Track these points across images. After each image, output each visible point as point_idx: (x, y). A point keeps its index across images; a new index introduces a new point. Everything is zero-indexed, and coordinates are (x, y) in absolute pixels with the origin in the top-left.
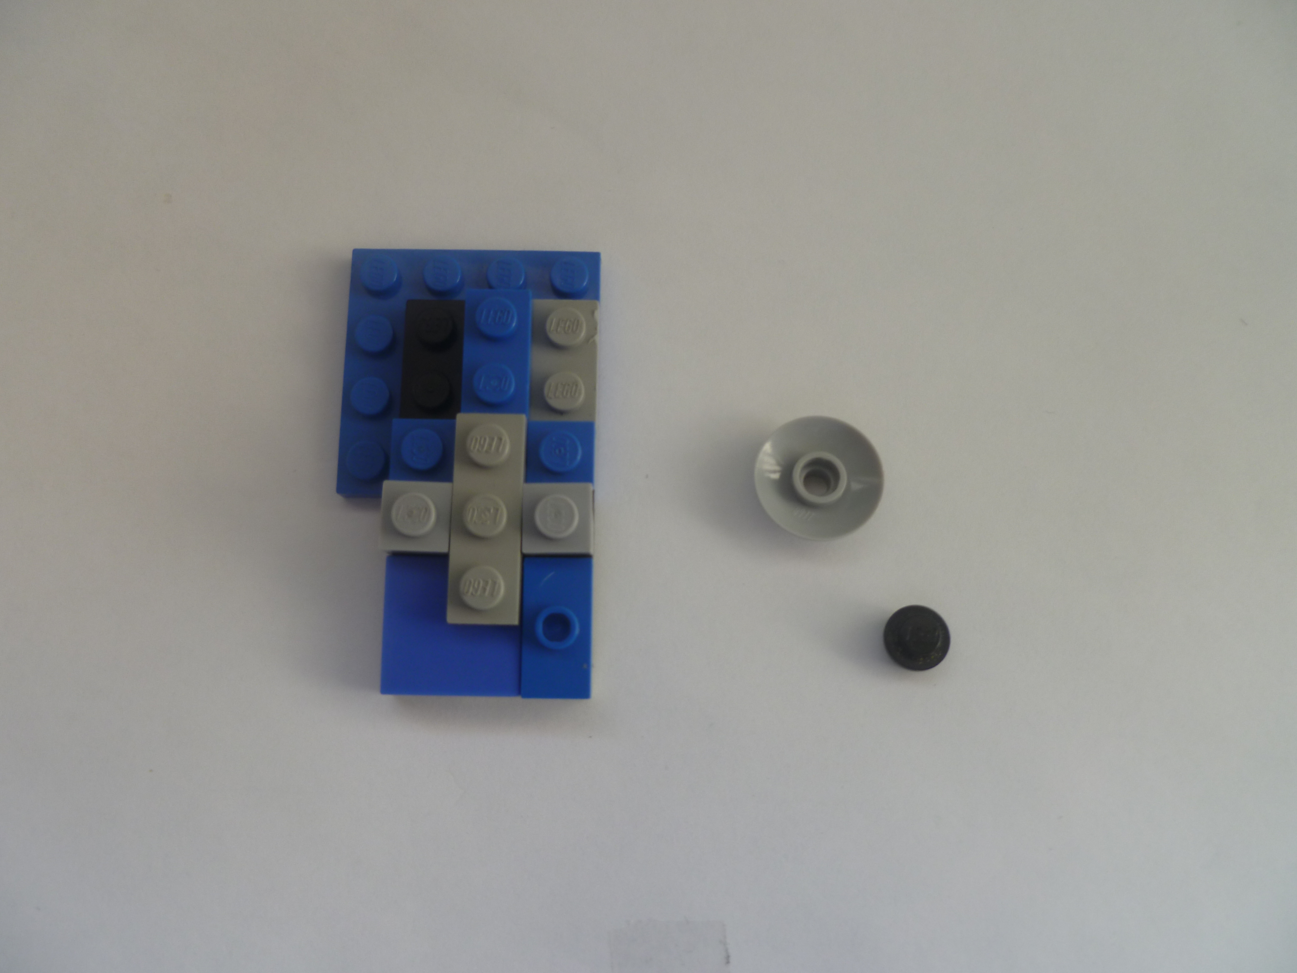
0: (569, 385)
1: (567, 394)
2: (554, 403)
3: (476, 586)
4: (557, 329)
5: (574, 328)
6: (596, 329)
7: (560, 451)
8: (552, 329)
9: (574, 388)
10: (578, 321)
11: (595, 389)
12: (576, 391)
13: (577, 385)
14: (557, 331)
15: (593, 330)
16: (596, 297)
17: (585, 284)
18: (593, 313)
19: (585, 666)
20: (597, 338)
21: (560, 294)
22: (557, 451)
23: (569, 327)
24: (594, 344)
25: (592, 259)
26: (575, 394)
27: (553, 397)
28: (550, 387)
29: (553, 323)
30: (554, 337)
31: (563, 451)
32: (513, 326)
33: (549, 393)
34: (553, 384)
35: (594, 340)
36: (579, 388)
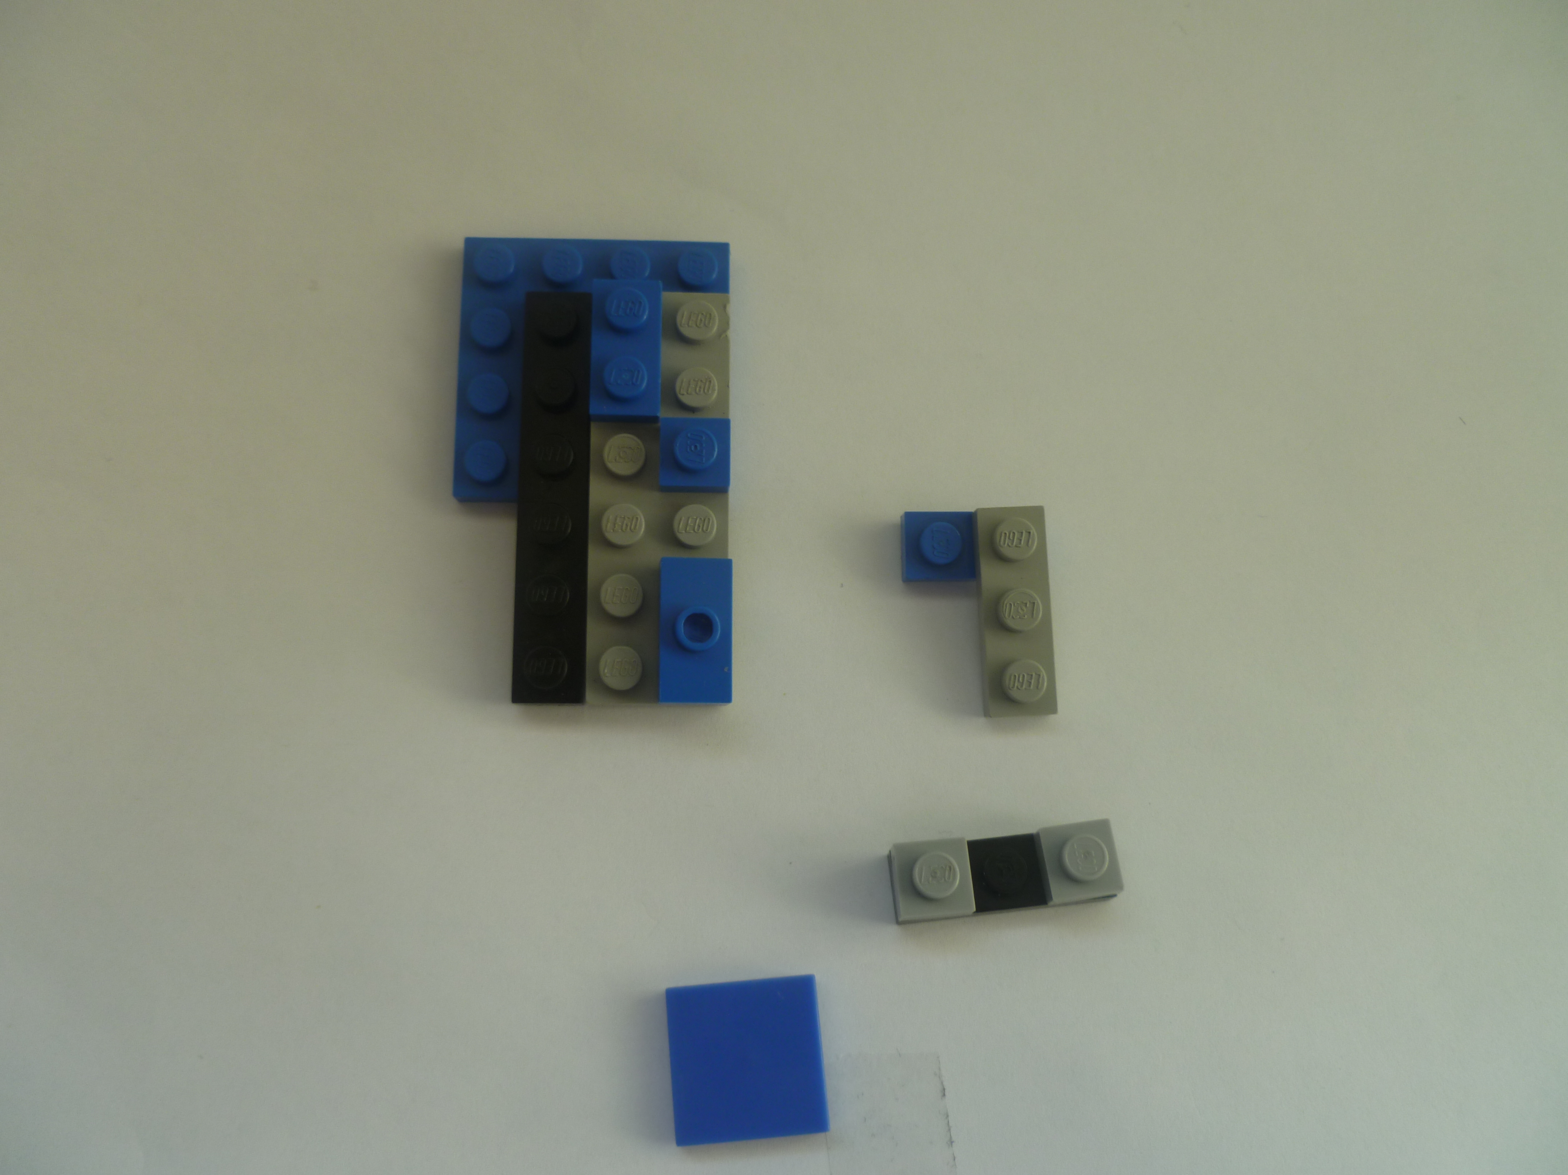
0: (701, 381)
1: (700, 391)
2: (686, 399)
3: (1021, 679)
4: (690, 322)
5: (706, 322)
6: (728, 323)
7: (696, 447)
8: (683, 321)
9: (707, 384)
10: (710, 314)
11: (728, 386)
12: (709, 388)
13: (710, 381)
14: (688, 325)
15: (725, 325)
16: (721, 285)
17: (714, 276)
18: (725, 307)
19: (726, 670)
20: (732, 334)
21: (687, 287)
22: (693, 448)
23: (701, 320)
24: (726, 341)
25: (721, 250)
26: (708, 391)
27: (685, 393)
28: (682, 382)
29: (685, 315)
30: (686, 331)
31: (699, 448)
32: (645, 317)
33: (682, 390)
34: (684, 380)
35: (726, 336)
36: (712, 384)
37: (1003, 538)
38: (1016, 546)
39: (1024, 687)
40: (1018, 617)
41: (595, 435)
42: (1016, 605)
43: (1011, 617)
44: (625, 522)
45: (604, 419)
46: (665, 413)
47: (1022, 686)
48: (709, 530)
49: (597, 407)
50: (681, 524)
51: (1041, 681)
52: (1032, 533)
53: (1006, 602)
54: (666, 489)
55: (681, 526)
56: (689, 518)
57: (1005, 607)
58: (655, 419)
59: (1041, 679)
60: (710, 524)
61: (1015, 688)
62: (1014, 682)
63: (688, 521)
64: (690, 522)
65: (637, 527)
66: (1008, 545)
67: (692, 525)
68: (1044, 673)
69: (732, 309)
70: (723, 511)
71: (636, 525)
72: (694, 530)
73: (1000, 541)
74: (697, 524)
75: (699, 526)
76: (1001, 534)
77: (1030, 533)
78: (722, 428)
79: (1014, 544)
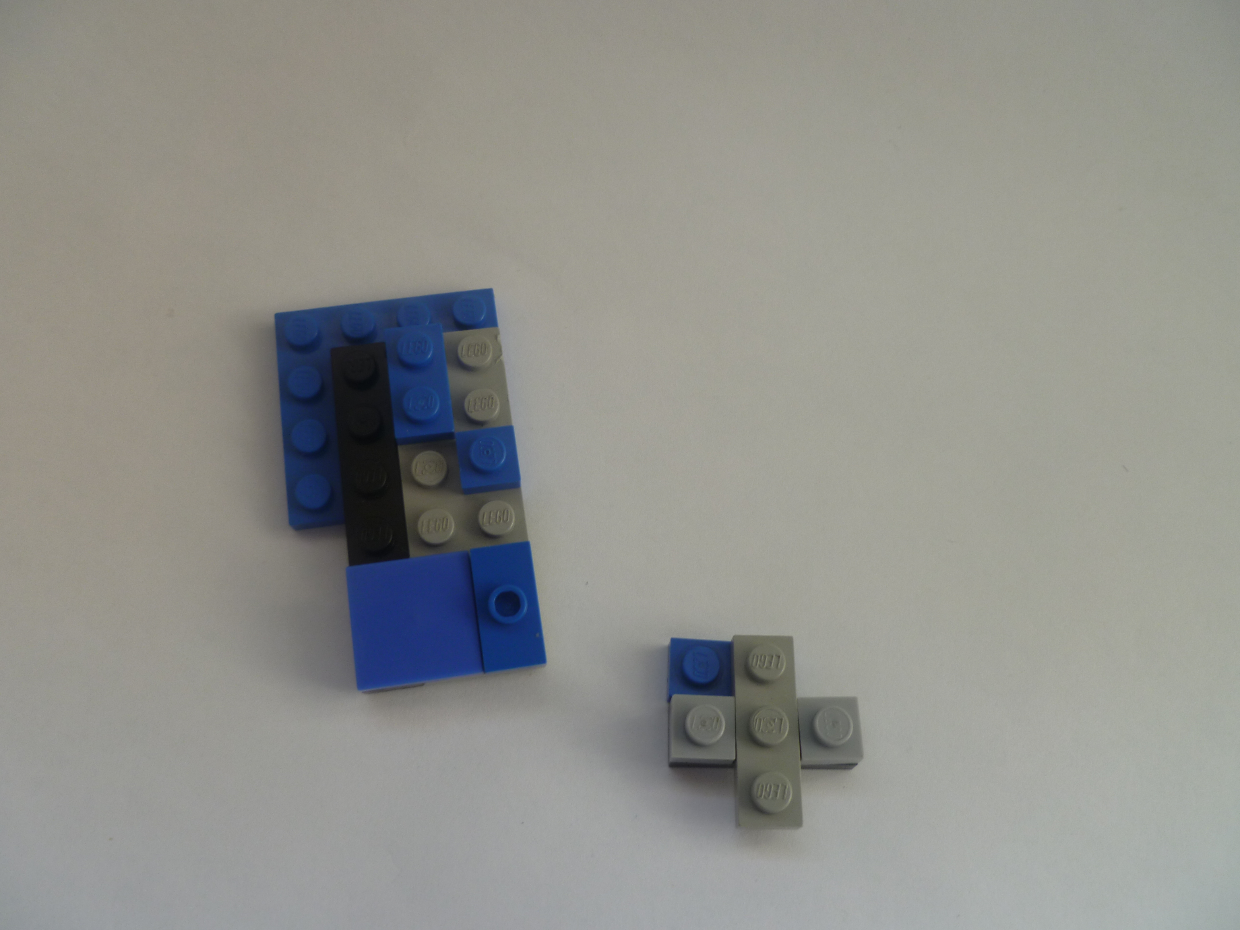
0: (485, 399)
1: (485, 408)
2: (474, 416)
3: (768, 789)
4: (468, 352)
5: (483, 351)
6: (500, 350)
7: (488, 452)
8: (464, 354)
9: (490, 401)
10: (485, 344)
11: (508, 400)
12: (492, 404)
13: (492, 398)
14: (468, 355)
15: (499, 352)
16: (491, 321)
17: (484, 315)
18: (496, 337)
19: (538, 635)
20: (505, 358)
21: (461, 326)
22: (485, 452)
23: (478, 350)
24: (501, 364)
25: (487, 295)
26: (492, 406)
27: (473, 410)
28: (469, 402)
29: (464, 348)
30: (466, 360)
31: (490, 452)
32: (429, 356)
33: (470, 408)
34: (471, 400)
35: (501, 360)
36: (494, 401)
37: (755, 659)
38: (767, 668)
39: (771, 796)
40: (767, 731)
41: (402, 453)
42: (765, 720)
43: (760, 730)
44: (437, 523)
45: (408, 441)
46: (458, 428)
47: (769, 796)
48: (509, 520)
49: (401, 431)
50: (485, 517)
51: (786, 792)
52: (781, 657)
53: (756, 717)
54: (467, 491)
55: (485, 520)
56: (490, 513)
57: (754, 723)
58: (450, 436)
59: (787, 790)
60: (509, 514)
61: (763, 797)
62: (762, 791)
63: (490, 514)
64: (492, 515)
65: (448, 526)
66: (759, 666)
67: (494, 517)
68: (789, 785)
69: (502, 338)
70: (518, 502)
71: (446, 525)
72: (496, 522)
73: (752, 662)
74: (498, 516)
75: (500, 518)
76: (754, 656)
77: (779, 657)
78: (508, 433)
79: (765, 666)
